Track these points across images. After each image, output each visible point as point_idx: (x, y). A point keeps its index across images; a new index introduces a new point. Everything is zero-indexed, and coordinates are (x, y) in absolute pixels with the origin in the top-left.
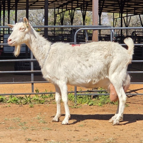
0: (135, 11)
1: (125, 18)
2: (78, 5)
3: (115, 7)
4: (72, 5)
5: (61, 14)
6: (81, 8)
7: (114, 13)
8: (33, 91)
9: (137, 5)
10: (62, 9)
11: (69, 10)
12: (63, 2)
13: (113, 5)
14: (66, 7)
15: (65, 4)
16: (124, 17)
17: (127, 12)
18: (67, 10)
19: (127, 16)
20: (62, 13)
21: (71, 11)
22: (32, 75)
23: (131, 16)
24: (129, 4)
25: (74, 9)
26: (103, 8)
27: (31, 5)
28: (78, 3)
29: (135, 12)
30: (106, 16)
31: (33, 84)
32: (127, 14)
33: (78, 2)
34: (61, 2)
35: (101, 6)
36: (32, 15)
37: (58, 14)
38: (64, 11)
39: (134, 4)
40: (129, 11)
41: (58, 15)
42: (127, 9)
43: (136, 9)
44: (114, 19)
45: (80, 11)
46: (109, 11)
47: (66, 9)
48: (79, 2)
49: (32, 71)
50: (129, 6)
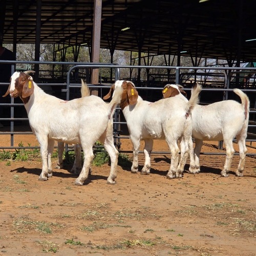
0: (158, 49)
1: (146, 59)
2: (84, 39)
3: (134, 44)
4: (77, 40)
5: (62, 51)
6: (88, 44)
7: (131, 51)
8: (12, 144)
9: (162, 41)
10: (64, 44)
11: (73, 45)
12: (65, 35)
13: (131, 41)
14: (69, 42)
15: (67, 38)
16: (144, 57)
17: (149, 51)
18: (69, 46)
19: (148, 56)
20: (63, 49)
21: (75, 47)
22: (12, 124)
23: (153, 56)
24: (151, 40)
25: (79, 45)
26: (116, 44)
27: (23, 38)
28: (84, 37)
29: (158, 51)
30: (122, 56)
31: (12, 135)
32: (149, 53)
33: (84, 35)
34: (62, 35)
35: (114, 42)
36: (25, 51)
37: (59, 50)
38: (66, 48)
39: (157, 40)
40: (151, 50)
41: (58, 52)
42: (149, 47)
43: (160, 46)
44: (131, 59)
45: (87, 48)
46: (125, 49)
47: (69, 44)
48: (86, 36)
49: (12, 118)
50: (151, 43)
